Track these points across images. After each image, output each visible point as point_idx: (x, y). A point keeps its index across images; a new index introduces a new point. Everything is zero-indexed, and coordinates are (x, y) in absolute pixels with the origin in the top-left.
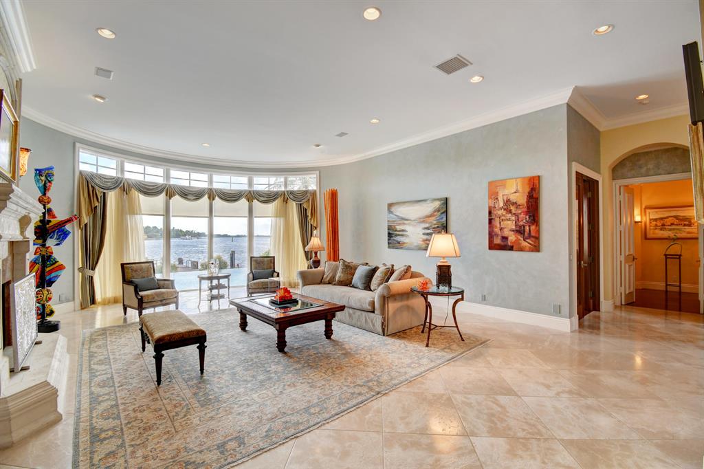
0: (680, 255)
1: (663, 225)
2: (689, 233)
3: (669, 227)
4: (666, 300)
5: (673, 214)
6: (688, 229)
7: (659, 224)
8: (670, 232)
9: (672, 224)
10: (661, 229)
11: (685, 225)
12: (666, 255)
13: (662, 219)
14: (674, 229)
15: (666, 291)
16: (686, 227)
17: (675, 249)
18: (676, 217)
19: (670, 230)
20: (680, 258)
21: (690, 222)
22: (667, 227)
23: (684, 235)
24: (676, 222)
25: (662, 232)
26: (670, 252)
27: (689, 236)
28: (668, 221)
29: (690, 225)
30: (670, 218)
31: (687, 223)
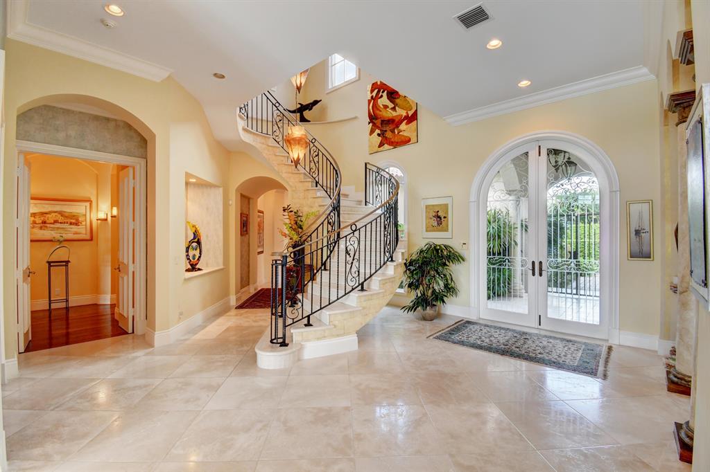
0: (68, 262)
1: (44, 222)
2: (76, 233)
3: (52, 226)
4: (50, 321)
5: (58, 208)
6: (74, 228)
7: (38, 220)
8: (52, 232)
9: (56, 222)
10: (41, 228)
11: (71, 224)
12: (49, 263)
13: (43, 214)
14: (58, 228)
15: (50, 310)
16: (73, 226)
17: (61, 255)
18: (61, 213)
19: (53, 229)
20: (66, 266)
21: (77, 220)
22: (48, 225)
23: (70, 236)
24: (60, 219)
25: (42, 232)
26: (54, 258)
27: (76, 237)
28: (51, 218)
29: (77, 224)
30: (54, 214)
31: (73, 221)
